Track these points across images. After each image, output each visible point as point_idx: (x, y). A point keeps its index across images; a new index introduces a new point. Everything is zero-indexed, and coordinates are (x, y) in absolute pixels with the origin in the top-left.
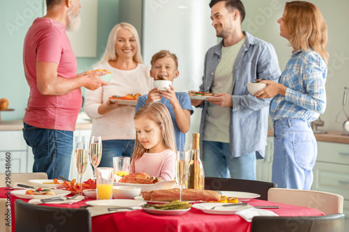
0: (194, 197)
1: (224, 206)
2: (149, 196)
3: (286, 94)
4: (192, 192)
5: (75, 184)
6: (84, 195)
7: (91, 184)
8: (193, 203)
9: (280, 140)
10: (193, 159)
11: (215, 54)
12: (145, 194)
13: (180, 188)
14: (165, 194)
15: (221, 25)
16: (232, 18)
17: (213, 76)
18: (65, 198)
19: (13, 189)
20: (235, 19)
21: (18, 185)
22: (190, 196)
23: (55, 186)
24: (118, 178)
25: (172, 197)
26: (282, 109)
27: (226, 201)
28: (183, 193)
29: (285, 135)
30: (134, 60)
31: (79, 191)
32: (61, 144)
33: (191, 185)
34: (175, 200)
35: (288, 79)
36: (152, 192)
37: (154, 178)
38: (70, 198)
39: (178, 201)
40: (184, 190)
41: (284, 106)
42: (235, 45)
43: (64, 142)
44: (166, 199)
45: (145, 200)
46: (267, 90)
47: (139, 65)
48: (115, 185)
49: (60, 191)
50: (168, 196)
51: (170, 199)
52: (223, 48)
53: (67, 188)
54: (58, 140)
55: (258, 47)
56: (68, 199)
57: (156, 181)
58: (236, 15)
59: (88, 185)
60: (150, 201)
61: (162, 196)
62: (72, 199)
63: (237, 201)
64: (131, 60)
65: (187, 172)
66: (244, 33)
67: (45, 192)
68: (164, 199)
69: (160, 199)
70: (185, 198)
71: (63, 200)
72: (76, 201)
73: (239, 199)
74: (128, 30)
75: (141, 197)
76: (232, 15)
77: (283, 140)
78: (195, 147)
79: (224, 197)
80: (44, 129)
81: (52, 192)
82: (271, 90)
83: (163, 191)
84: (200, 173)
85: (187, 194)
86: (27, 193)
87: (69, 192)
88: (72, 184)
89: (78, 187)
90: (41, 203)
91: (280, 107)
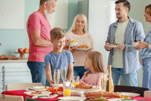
0: (108, 95)
1: (123, 100)
2: (87, 95)
3: (149, 47)
4: (108, 93)
5: (54, 89)
6: (58, 94)
7: (61, 89)
8: (108, 99)
9: (146, 67)
10: (108, 77)
11: (114, 26)
12: (86, 94)
13: (102, 91)
14: (95, 94)
15: (120, 14)
16: (125, 12)
17: (114, 36)
18: (49, 96)
19: (26, 91)
20: (126, 12)
21: (29, 89)
22: (106, 95)
23: (45, 90)
24: (74, 86)
25: (98, 95)
26: (146, 54)
27: (124, 98)
28: (104, 94)
29: (148, 65)
30: (84, 31)
31: (55, 92)
32: (39, 68)
33: (108, 89)
34: (100, 97)
35: (149, 40)
36: (89, 93)
37: (90, 86)
38: (51, 95)
39: (101, 98)
40: (104, 92)
41: (147, 52)
42: (125, 22)
43: (41, 67)
44: (96, 96)
45: (86, 97)
46: (140, 46)
47: (86, 33)
48: (72, 89)
49: (47, 92)
50: (96, 95)
51: (97, 96)
52: (118, 23)
53: (51, 91)
54: (38, 66)
55: (136, 24)
56: (51, 96)
57: (91, 88)
58: (127, 10)
59: (60, 89)
60: (88, 98)
61: (94, 95)
62: (52, 96)
63: (129, 98)
64: (82, 31)
65: (105, 84)
66: (128, 17)
67: (40, 93)
68: (94, 96)
69: (92, 96)
70: (104, 96)
71: (48, 97)
72: (54, 97)
73: (130, 96)
74: (81, 17)
75: (84, 95)
76: (125, 10)
77: (148, 67)
78: (109, 72)
79: (123, 95)
80: (32, 62)
81: (43, 93)
82: (141, 45)
83: (94, 93)
84: (112, 85)
85: (105, 94)
86: (32, 93)
87: (51, 93)
88: (53, 89)
89: (55, 90)
90: (38, 98)
91: (145, 53)
